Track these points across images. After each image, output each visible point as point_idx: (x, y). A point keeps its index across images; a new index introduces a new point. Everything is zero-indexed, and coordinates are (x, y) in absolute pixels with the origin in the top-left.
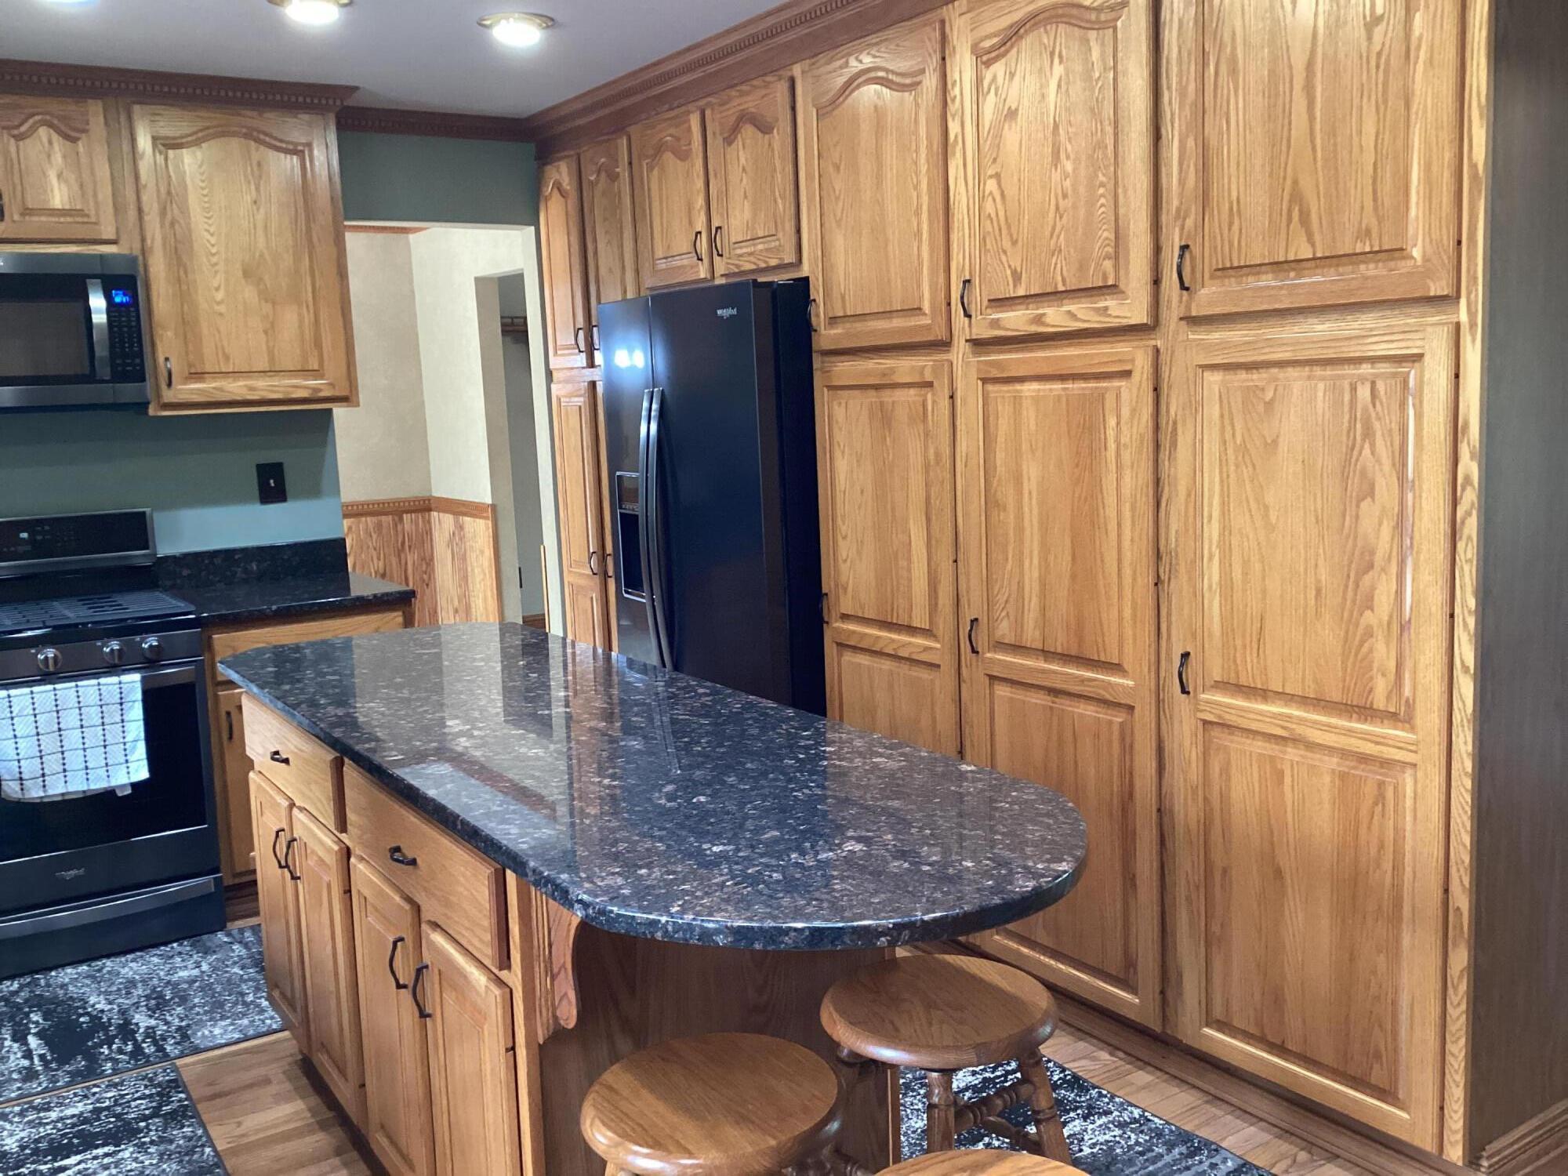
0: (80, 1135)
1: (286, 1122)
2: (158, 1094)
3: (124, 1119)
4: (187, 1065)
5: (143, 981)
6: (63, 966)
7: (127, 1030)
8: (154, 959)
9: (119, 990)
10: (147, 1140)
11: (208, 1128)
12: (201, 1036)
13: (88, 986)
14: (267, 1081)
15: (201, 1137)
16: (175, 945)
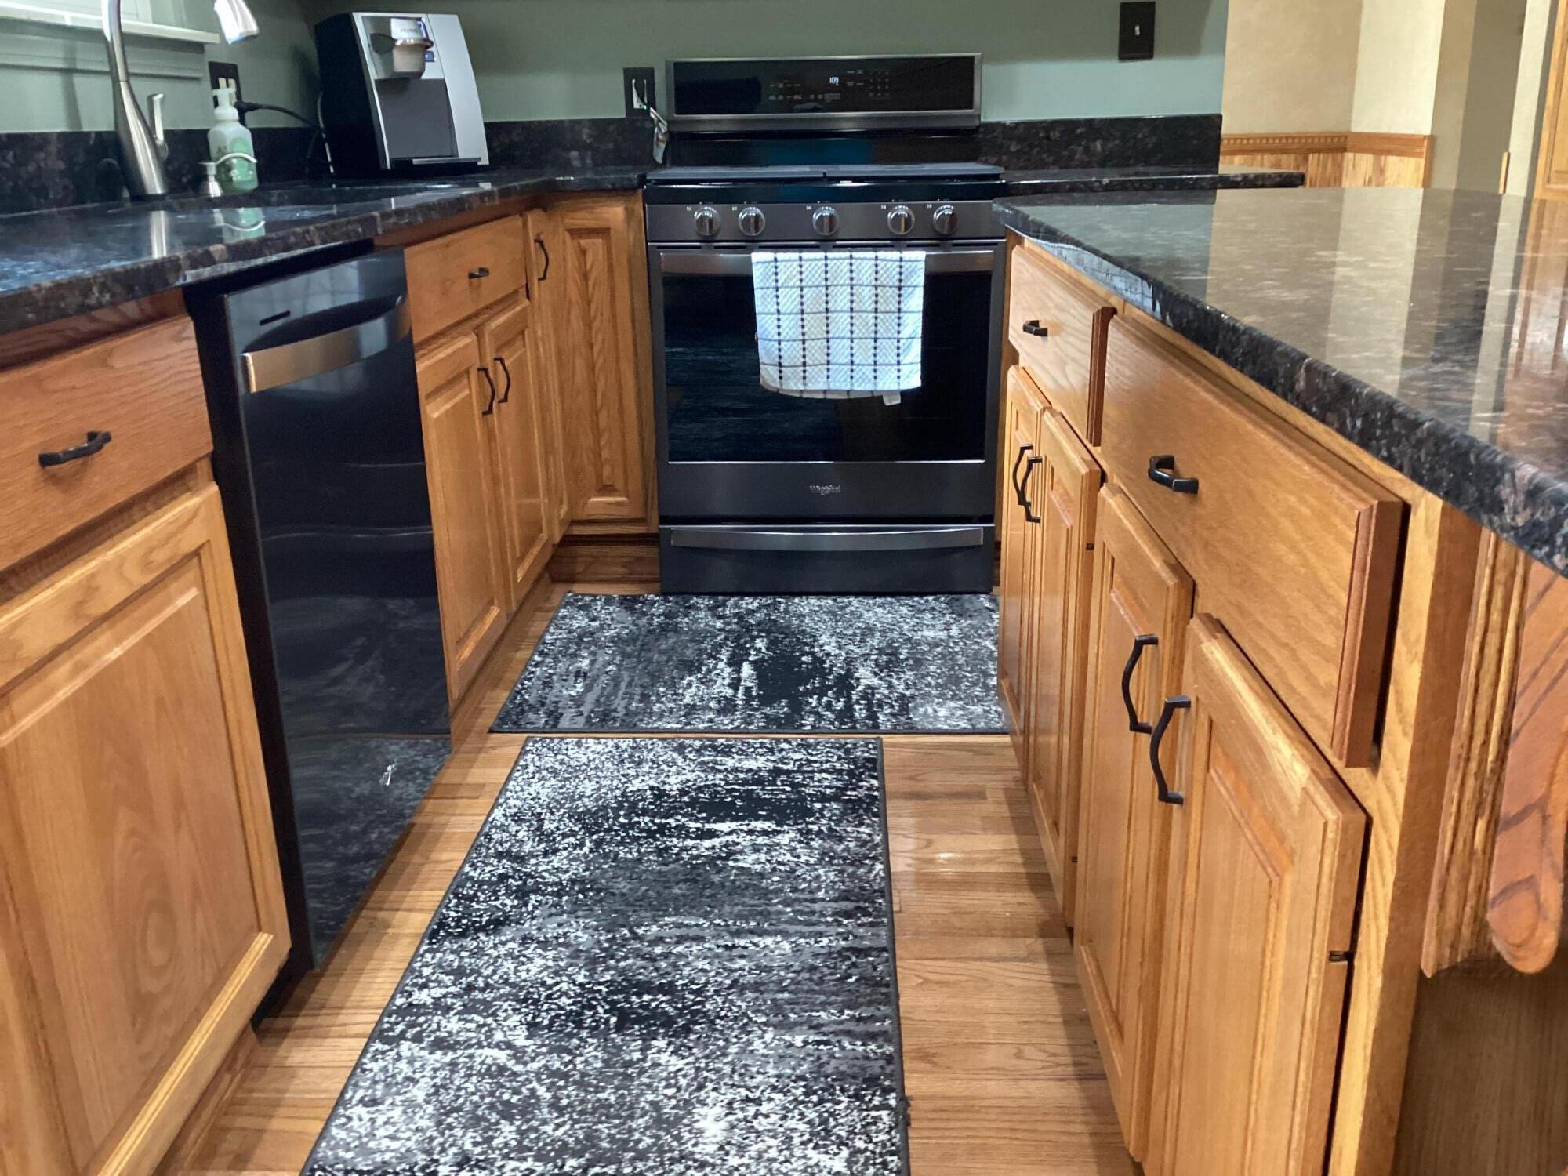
0: (747, 796)
1: (988, 861)
2: (850, 772)
3: (799, 792)
4: (893, 745)
5: (883, 632)
6: (808, 594)
7: (845, 684)
8: (903, 608)
9: (855, 634)
10: (815, 828)
11: (890, 837)
12: (921, 714)
13: (825, 622)
14: (980, 795)
15: (877, 845)
16: (931, 598)
